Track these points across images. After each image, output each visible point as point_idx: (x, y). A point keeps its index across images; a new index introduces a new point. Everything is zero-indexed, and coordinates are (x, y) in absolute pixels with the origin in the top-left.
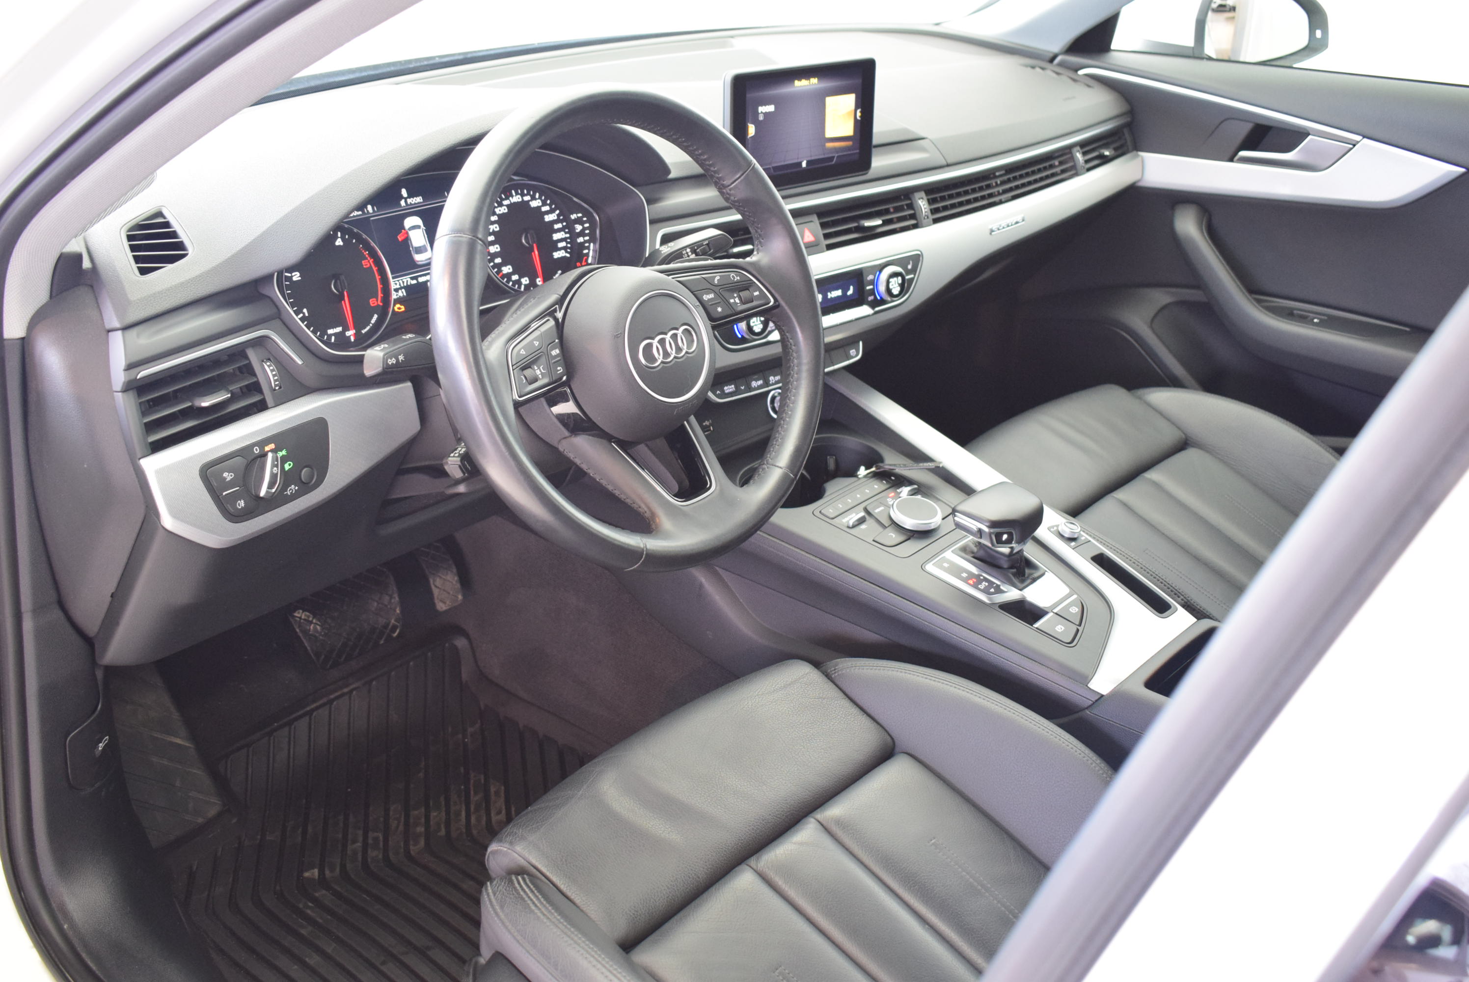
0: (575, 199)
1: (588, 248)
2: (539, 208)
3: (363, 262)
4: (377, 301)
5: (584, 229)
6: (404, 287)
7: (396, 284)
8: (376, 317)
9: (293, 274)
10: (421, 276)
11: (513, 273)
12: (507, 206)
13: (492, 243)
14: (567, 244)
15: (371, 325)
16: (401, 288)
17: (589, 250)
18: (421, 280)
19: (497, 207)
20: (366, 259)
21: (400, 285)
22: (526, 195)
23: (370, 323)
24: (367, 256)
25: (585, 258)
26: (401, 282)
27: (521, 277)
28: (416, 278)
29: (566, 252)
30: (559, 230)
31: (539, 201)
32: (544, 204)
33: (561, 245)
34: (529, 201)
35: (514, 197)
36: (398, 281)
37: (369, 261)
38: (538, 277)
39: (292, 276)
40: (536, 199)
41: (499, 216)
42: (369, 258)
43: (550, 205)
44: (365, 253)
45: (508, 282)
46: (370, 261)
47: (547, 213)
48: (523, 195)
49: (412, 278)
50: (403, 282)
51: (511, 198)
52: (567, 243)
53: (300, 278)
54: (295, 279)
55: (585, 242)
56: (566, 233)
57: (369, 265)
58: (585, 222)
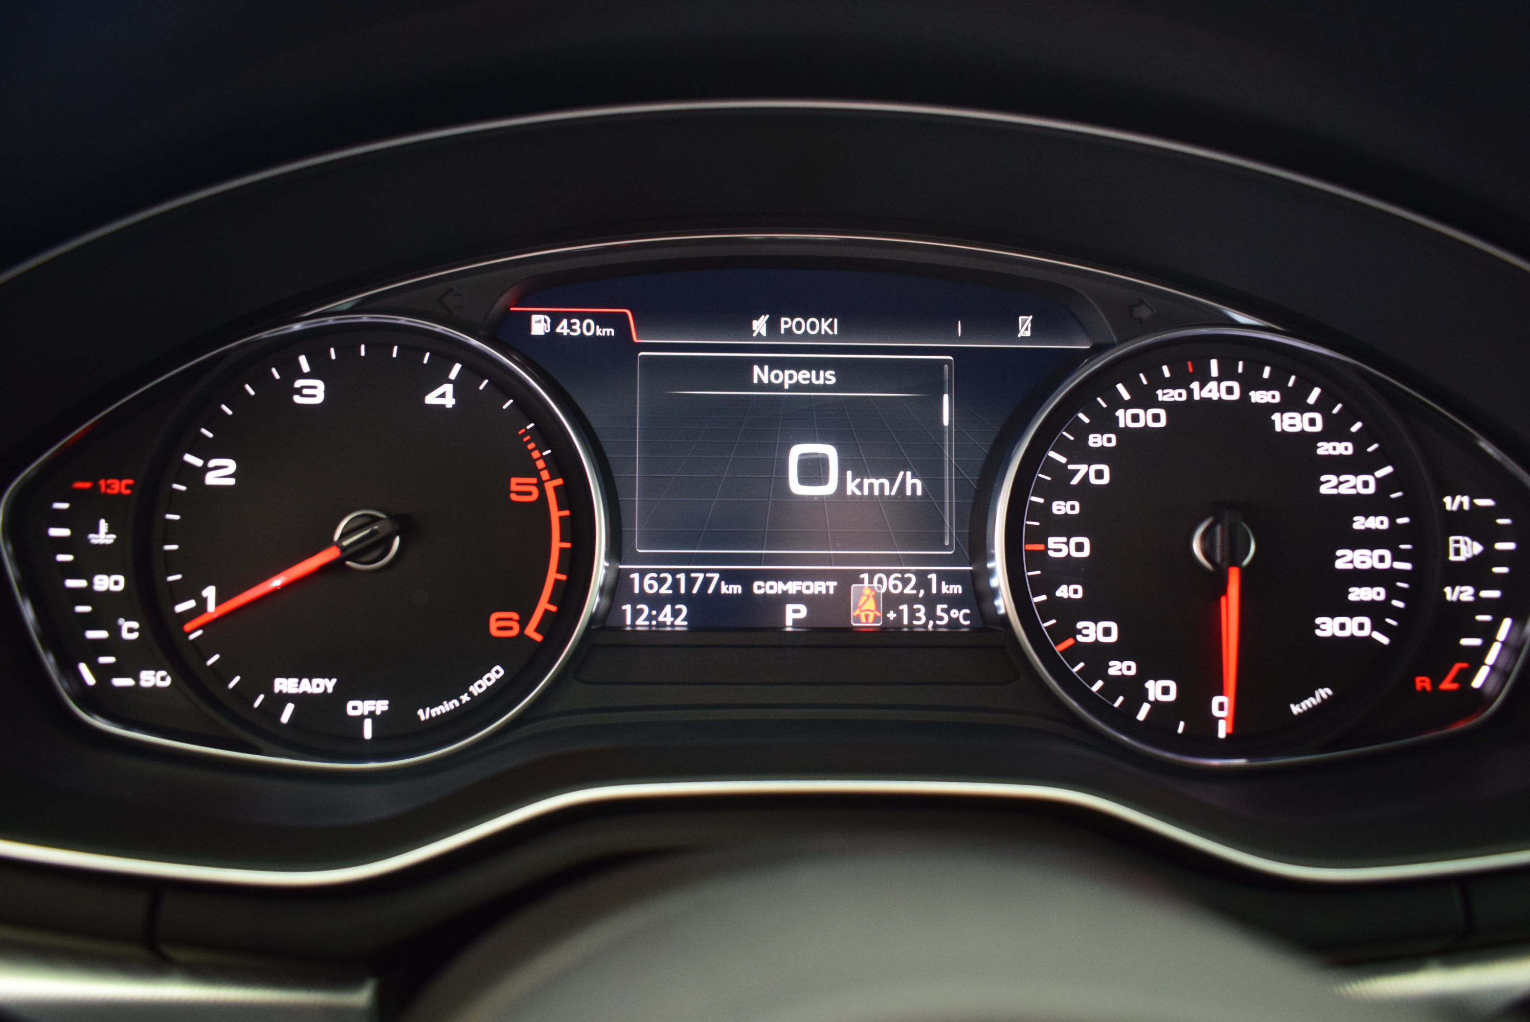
0: (1484, 444)
1: (1488, 633)
2: (1307, 440)
3: (514, 481)
4: (523, 623)
5: (1489, 557)
6: (688, 599)
7: (661, 582)
8: (496, 674)
9: (212, 463)
10: (766, 576)
11: (1118, 651)
12: (1169, 407)
13: (1066, 526)
14: (1389, 597)
15: (465, 698)
16: (675, 598)
17: (1489, 640)
18: (760, 588)
19: (1127, 405)
20: (536, 473)
21: (675, 585)
22: (1266, 386)
23: (466, 690)
24: (540, 464)
25: (1457, 666)
26: (682, 577)
27: (1145, 674)
28: (746, 579)
29: (1378, 626)
30: (1369, 540)
31: (1318, 417)
32: (1333, 432)
33: (1358, 594)
34: (1270, 408)
35: (1213, 385)
36: (674, 573)
37: (540, 485)
38: (1221, 693)
39: (205, 469)
40: (1303, 408)
41: (1124, 434)
42: (545, 475)
43: (1359, 441)
44: (536, 454)
45: (1091, 675)
46: (549, 487)
47: (1338, 465)
48: (1251, 382)
49: (728, 577)
50: (691, 582)
51: (1195, 386)
52: (1392, 593)
53: (232, 482)
54: (211, 479)
55: (1480, 605)
56: (1398, 556)
57: (534, 497)
58: (1504, 534)
